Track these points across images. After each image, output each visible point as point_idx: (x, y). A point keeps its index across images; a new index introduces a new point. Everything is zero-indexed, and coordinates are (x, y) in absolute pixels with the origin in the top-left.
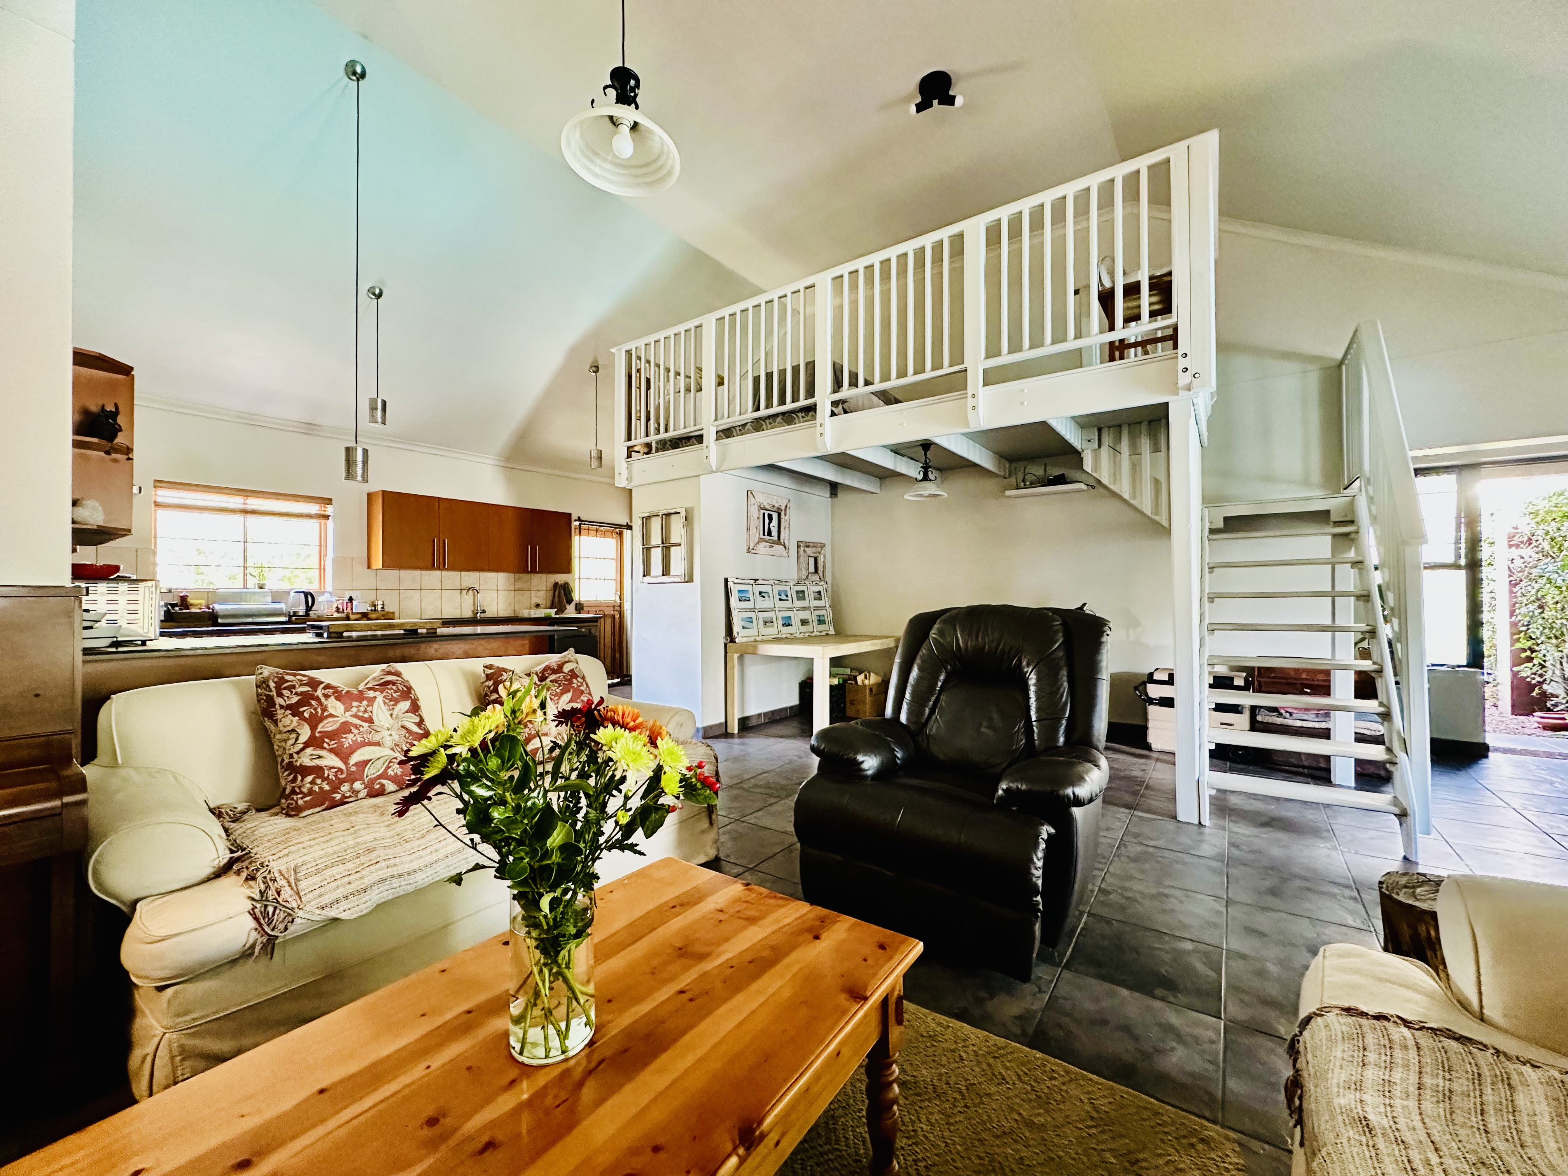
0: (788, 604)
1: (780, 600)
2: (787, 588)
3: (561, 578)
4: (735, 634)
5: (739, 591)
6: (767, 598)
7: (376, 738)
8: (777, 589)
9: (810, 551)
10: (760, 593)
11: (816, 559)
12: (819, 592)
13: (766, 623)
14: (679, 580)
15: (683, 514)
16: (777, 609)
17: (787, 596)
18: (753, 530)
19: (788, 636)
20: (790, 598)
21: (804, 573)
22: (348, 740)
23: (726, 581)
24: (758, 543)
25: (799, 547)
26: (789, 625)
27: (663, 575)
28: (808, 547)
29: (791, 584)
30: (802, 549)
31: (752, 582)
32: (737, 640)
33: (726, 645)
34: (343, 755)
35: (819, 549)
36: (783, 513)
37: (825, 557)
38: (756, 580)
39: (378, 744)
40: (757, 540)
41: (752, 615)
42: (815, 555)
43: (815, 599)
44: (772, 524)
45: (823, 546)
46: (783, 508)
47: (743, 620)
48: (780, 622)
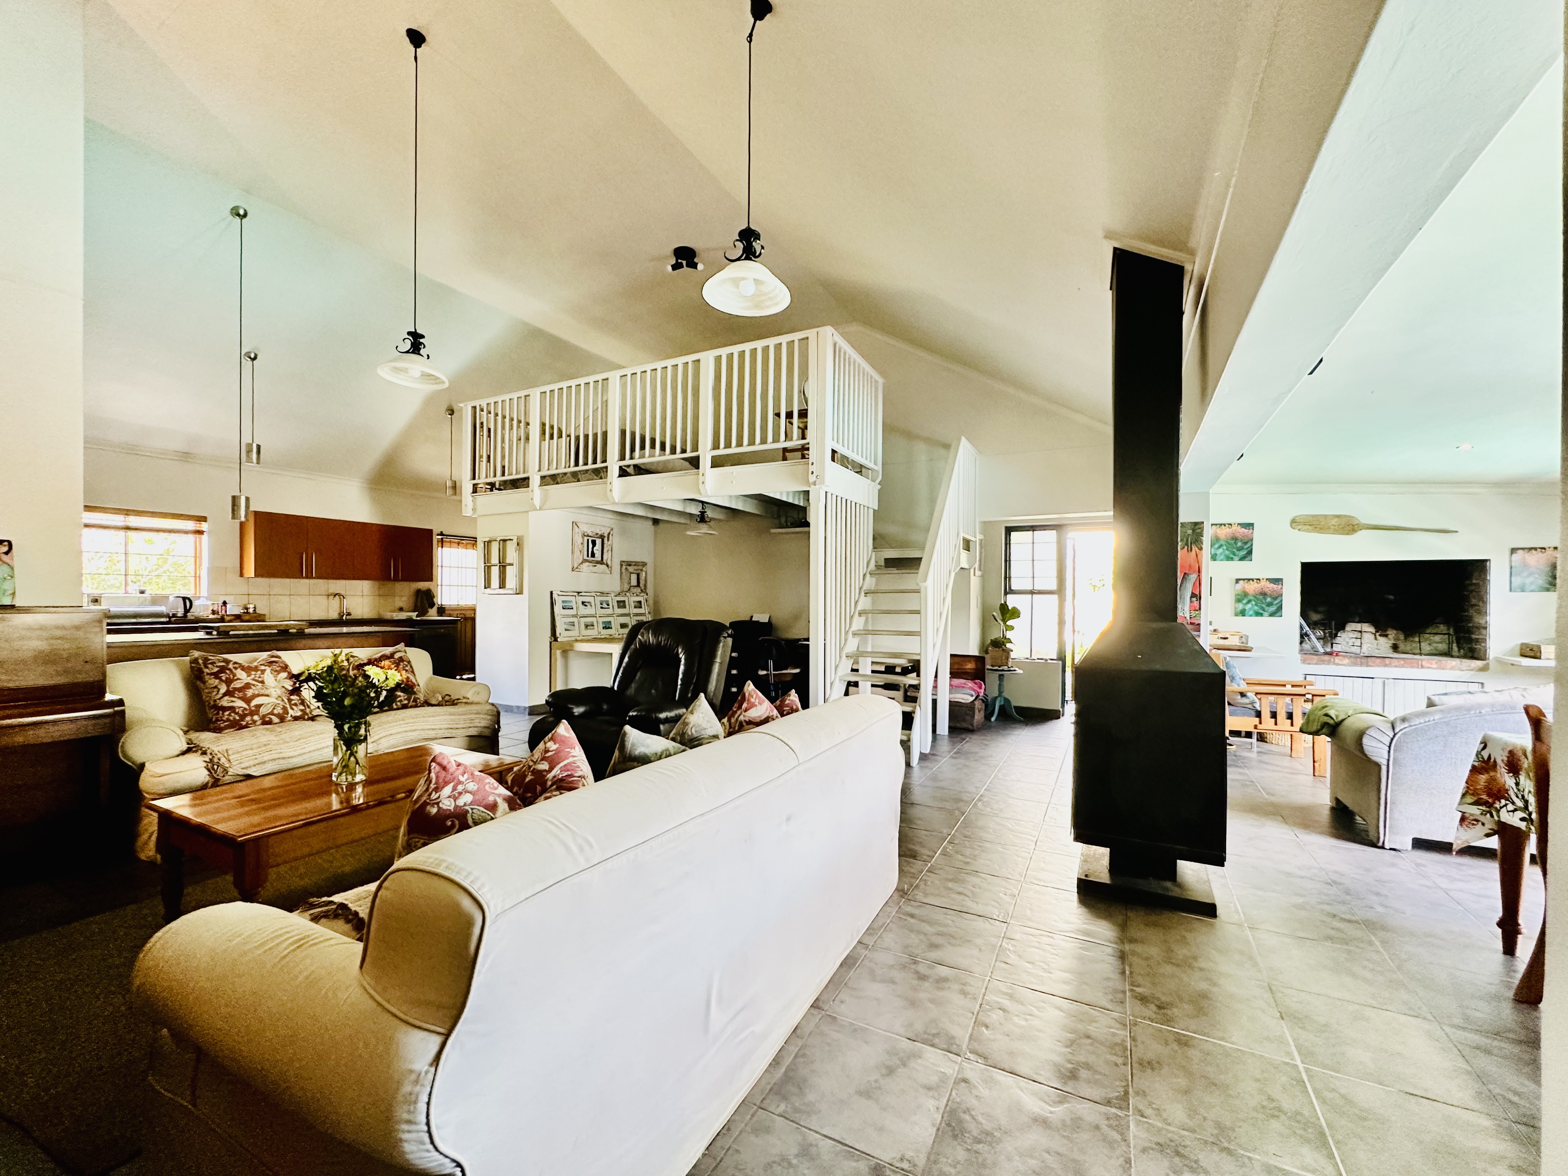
0: (610, 611)
1: (602, 608)
2: (609, 599)
3: (423, 585)
4: (558, 635)
5: (563, 602)
6: (589, 606)
7: (267, 692)
8: (599, 599)
9: (631, 569)
10: (583, 603)
11: (638, 575)
12: (640, 602)
13: (587, 626)
14: (512, 592)
15: (515, 541)
16: (598, 616)
17: (608, 605)
18: (577, 553)
19: (608, 636)
20: (611, 606)
21: (626, 587)
22: (249, 693)
23: (552, 593)
24: (582, 563)
25: (621, 565)
26: (609, 628)
27: (500, 588)
28: (630, 565)
29: (613, 595)
30: (624, 567)
31: (576, 594)
32: (559, 640)
33: (551, 643)
34: (248, 701)
35: (640, 567)
36: (606, 539)
37: (646, 573)
38: (579, 593)
39: (267, 696)
40: (581, 561)
41: (575, 620)
42: (637, 572)
43: (635, 607)
44: (595, 548)
45: (644, 564)
46: (606, 535)
47: (565, 623)
48: (601, 626)
